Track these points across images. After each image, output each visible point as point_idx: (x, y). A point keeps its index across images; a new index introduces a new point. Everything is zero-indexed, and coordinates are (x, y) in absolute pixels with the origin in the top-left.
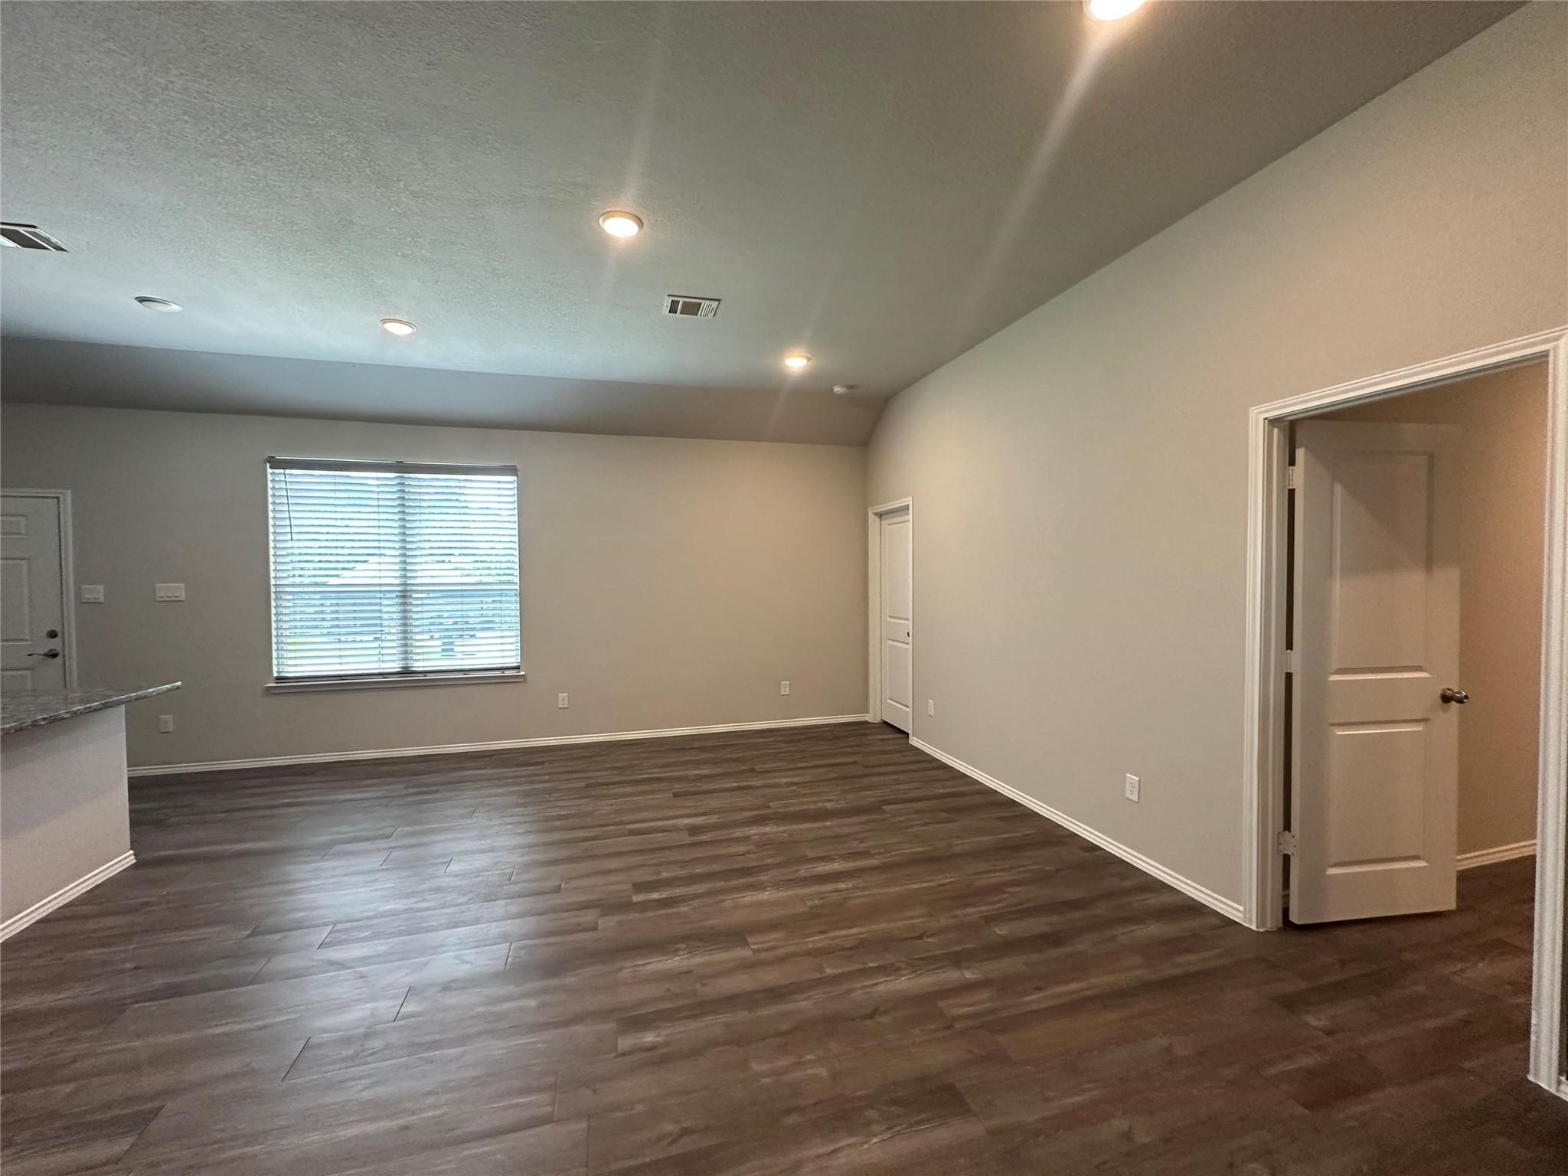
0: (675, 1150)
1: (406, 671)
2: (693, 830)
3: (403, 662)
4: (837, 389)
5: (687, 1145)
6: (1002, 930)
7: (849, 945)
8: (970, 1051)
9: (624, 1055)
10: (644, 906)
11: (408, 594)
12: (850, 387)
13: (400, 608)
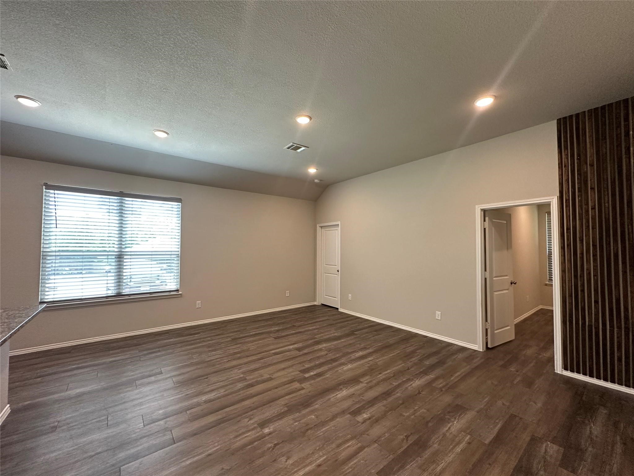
0: (410, 442)
1: (119, 295)
2: (299, 349)
3: (118, 290)
4: (316, 181)
5: (411, 440)
6: (427, 363)
7: (392, 375)
8: (453, 395)
9: (363, 423)
10: (312, 378)
11: (122, 256)
12: (321, 180)
13: (116, 264)
